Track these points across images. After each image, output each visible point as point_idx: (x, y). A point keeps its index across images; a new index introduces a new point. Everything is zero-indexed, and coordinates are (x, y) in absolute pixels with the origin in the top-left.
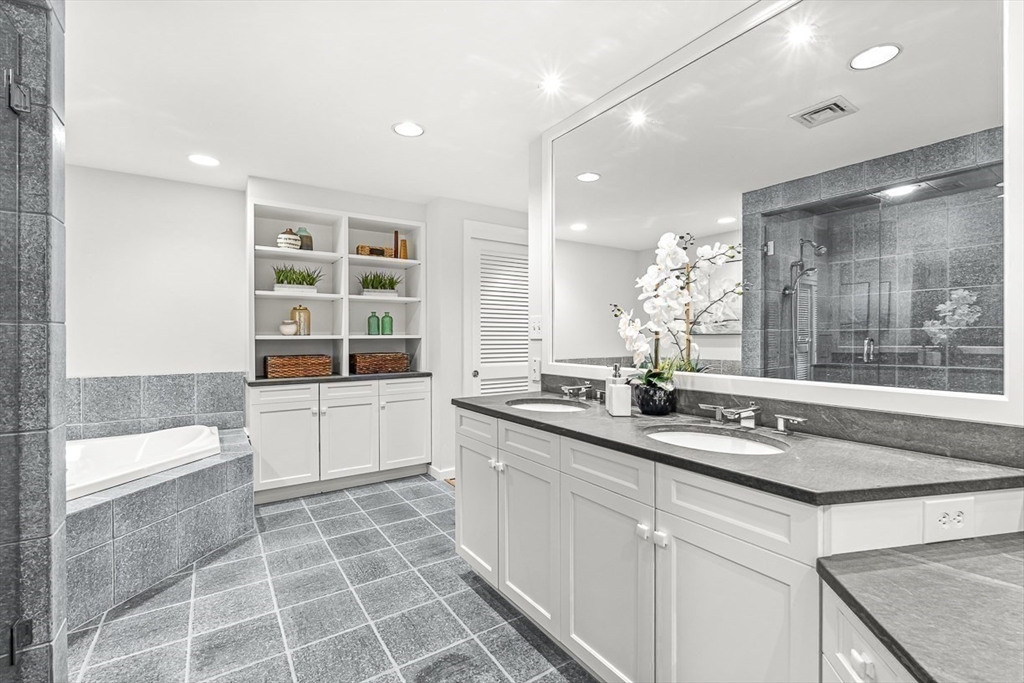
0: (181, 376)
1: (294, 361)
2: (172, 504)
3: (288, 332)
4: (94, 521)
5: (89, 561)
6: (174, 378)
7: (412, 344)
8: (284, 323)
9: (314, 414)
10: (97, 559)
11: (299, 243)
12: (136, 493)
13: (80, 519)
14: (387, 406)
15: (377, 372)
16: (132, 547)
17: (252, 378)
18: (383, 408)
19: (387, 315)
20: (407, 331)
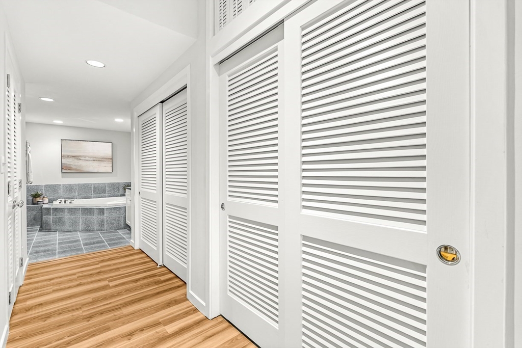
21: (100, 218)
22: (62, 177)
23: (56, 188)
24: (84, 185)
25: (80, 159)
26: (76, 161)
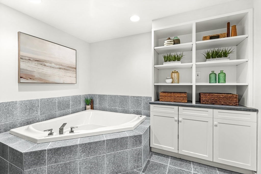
0: (139, 97)
1: (169, 95)
2: (103, 150)
3: (169, 82)
4: (71, 151)
5: (69, 165)
6: (137, 97)
7: (241, 89)
8: (167, 78)
9: (176, 121)
10: (72, 165)
11: (173, 43)
12: (88, 143)
13: (66, 149)
14: (218, 125)
15: (214, 104)
16: (86, 164)
17: (153, 100)
18: (216, 126)
19: (222, 72)
20: (237, 81)
21: (136, 150)
22: (20, 90)
23: (10, 108)
24: (48, 100)
25: (45, 65)
26: (40, 67)
